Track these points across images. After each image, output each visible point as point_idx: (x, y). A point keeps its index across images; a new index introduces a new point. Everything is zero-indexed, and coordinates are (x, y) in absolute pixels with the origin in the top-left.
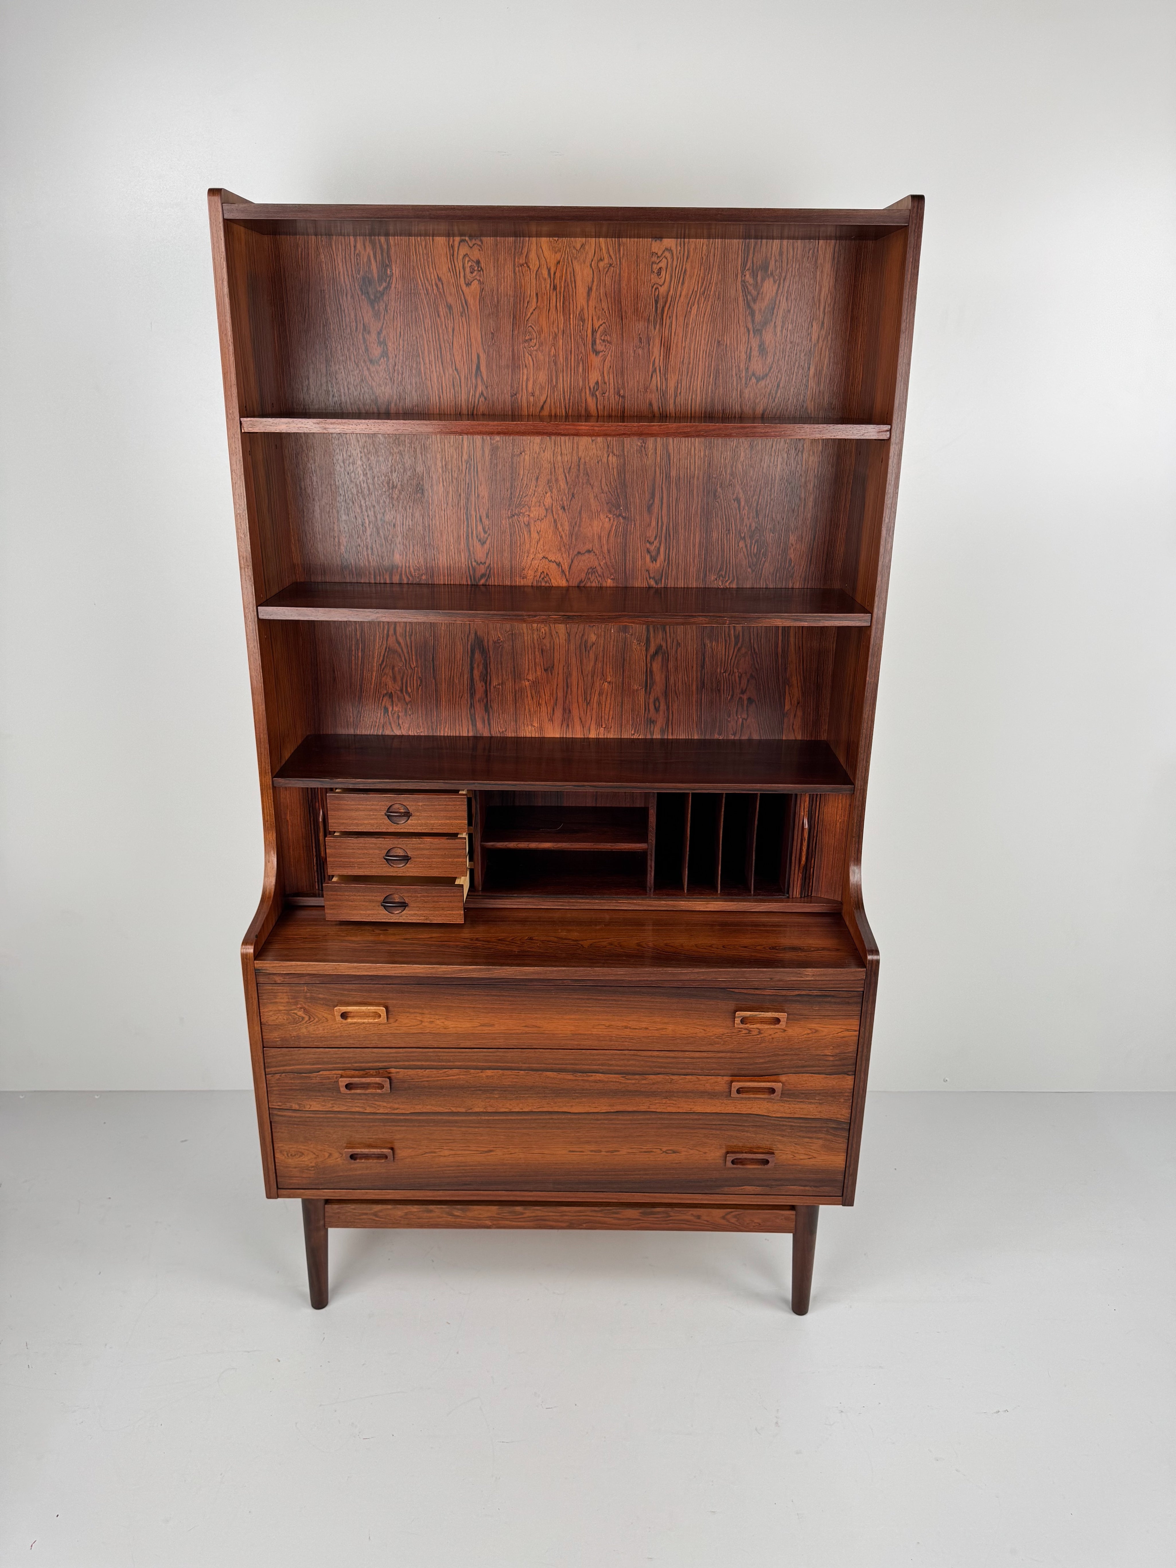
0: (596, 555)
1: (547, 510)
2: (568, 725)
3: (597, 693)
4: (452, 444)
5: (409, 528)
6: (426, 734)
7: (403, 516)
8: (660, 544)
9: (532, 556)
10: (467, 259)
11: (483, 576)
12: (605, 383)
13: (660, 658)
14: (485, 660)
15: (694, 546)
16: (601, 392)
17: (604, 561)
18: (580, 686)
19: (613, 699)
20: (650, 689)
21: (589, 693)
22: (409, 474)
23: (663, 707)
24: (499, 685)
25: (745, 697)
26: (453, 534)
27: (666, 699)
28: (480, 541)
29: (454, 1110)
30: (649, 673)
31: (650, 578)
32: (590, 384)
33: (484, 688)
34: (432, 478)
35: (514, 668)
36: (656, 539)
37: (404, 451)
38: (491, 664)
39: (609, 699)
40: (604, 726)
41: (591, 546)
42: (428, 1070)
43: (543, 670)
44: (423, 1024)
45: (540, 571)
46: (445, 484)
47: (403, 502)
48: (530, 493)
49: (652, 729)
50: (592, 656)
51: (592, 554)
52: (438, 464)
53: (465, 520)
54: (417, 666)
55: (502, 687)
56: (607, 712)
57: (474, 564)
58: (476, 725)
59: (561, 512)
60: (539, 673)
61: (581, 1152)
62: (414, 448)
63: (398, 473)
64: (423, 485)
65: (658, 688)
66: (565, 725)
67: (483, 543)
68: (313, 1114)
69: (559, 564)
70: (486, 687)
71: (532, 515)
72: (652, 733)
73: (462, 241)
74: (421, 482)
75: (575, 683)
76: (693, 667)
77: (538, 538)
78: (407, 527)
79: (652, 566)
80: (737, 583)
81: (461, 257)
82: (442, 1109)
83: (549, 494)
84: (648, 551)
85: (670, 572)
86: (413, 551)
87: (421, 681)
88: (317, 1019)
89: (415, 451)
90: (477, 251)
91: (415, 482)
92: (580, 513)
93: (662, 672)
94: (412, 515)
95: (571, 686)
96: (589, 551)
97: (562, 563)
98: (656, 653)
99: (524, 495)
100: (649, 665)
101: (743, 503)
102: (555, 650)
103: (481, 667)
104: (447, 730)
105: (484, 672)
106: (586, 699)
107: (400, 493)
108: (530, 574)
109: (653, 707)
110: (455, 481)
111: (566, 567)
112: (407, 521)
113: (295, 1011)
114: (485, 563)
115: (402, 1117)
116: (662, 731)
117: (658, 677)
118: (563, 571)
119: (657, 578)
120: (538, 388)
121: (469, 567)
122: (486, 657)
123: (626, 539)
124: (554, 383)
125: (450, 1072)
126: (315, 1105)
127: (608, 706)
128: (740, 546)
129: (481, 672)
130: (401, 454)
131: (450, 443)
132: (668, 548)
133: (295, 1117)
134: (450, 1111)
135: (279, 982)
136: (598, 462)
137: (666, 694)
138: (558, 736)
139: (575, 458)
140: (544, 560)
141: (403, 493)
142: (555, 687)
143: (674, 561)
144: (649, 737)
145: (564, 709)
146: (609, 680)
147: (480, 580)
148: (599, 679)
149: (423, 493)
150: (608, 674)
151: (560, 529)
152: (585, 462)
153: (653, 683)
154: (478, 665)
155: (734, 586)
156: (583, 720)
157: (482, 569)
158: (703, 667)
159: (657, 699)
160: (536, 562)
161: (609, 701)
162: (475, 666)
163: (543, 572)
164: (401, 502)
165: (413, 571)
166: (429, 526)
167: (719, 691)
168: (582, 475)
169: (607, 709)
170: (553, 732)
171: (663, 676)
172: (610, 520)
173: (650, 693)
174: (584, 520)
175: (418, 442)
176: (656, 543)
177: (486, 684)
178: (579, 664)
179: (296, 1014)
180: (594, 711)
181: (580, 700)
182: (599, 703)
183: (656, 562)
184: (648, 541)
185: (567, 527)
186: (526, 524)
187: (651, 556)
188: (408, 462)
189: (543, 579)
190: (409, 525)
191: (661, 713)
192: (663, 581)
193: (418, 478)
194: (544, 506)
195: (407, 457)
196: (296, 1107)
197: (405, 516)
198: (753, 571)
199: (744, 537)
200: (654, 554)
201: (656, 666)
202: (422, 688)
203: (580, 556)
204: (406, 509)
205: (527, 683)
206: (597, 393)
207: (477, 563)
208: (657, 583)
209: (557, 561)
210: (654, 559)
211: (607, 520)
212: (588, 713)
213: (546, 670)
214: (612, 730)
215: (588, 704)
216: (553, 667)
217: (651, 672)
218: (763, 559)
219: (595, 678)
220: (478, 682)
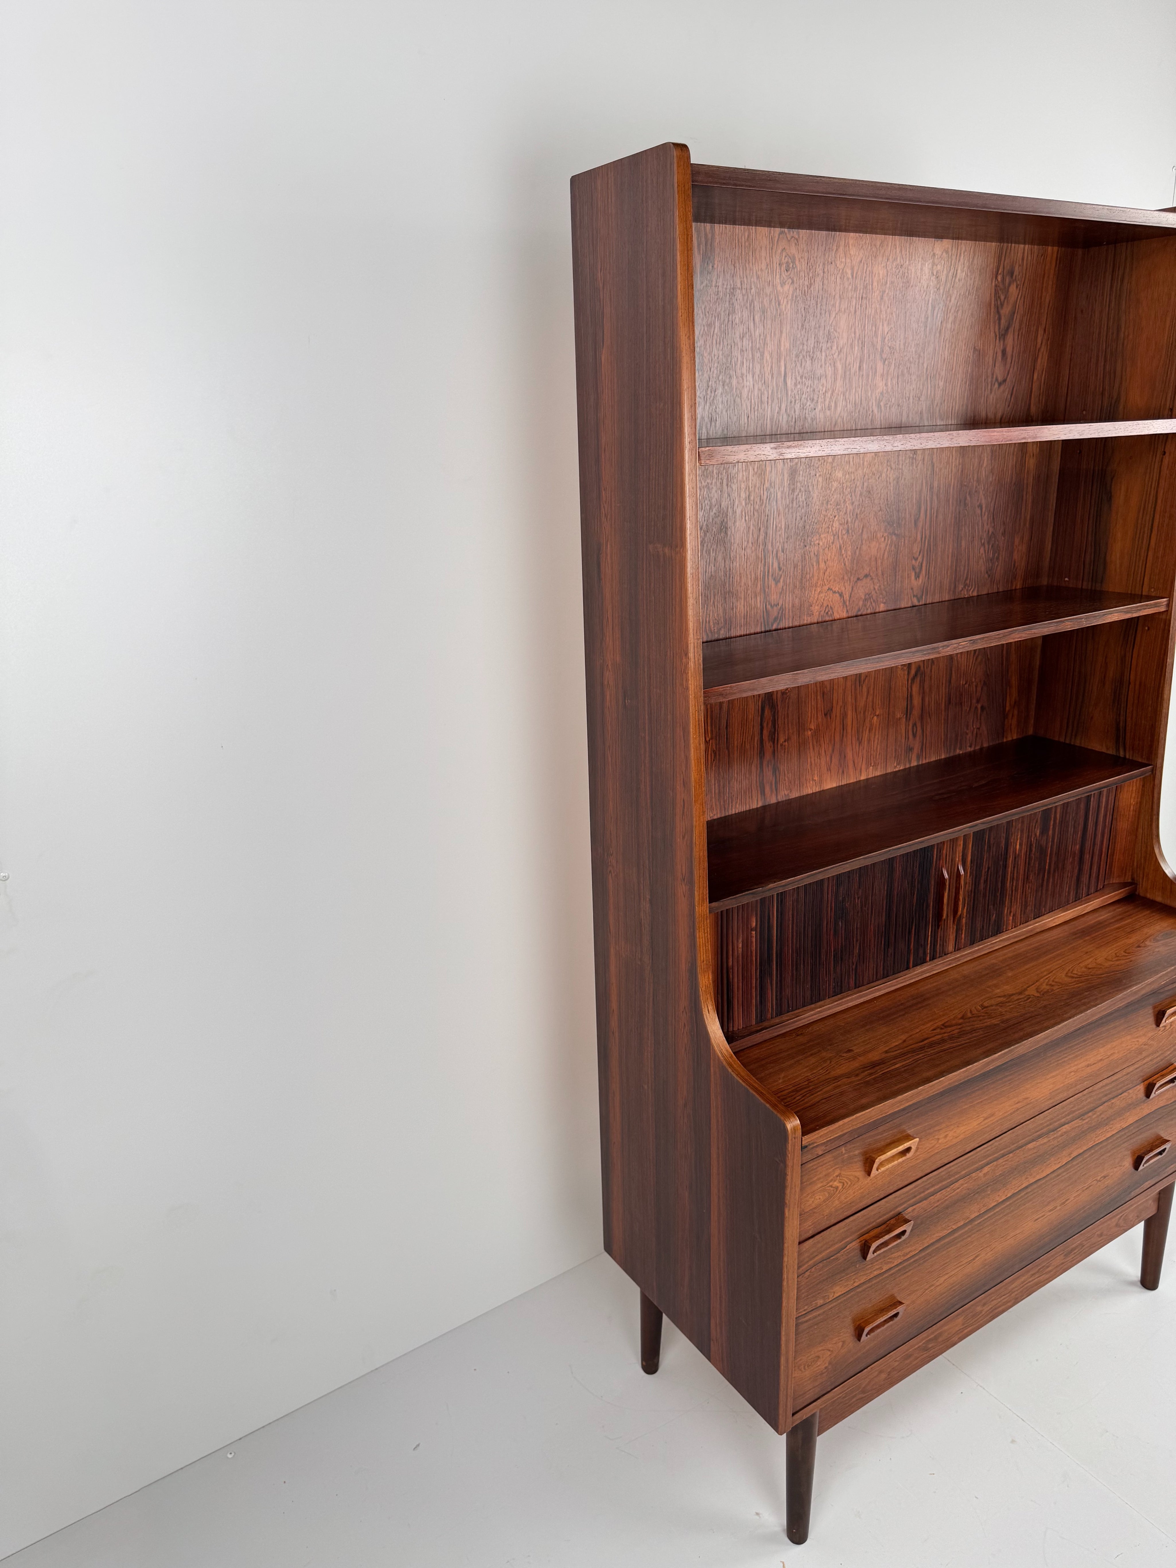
0: (872, 579)
1: (834, 536)
2: (843, 772)
3: (868, 729)
4: (756, 470)
5: (712, 575)
6: (719, 816)
7: (706, 562)
8: (923, 560)
9: (819, 589)
10: (784, 254)
11: (775, 619)
12: (890, 391)
13: (918, 680)
14: (774, 716)
15: (948, 558)
16: (886, 401)
17: (879, 585)
18: (854, 725)
19: (880, 733)
20: (910, 714)
21: (861, 730)
22: (714, 511)
23: (919, 731)
24: (785, 741)
25: (979, 706)
26: (751, 576)
27: (922, 722)
28: (774, 579)
29: (955, 1227)
30: (910, 698)
31: (914, 596)
32: (877, 394)
33: (772, 748)
34: (736, 512)
35: (799, 718)
36: (919, 555)
37: (712, 483)
38: (779, 719)
39: (877, 734)
40: (872, 764)
41: (868, 569)
42: (938, 1194)
43: (823, 715)
44: (940, 1141)
45: (825, 605)
46: (747, 518)
47: (707, 546)
48: (821, 519)
49: (910, 757)
50: (865, 689)
51: (869, 578)
52: (742, 495)
53: (763, 558)
54: (712, 738)
55: (788, 743)
56: (875, 749)
57: (768, 606)
58: (765, 793)
59: (846, 536)
60: (820, 720)
61: (1043, 1216)
62: (721, 479)
63: (704, 510)
64: (727, 522)
65: (916, 712)
66: (840, 772)
67: (777, 582)
68: (835, 1302)
69: (841, 595)
70: (774, 747)
71: (821, 544)
72: (910, 762)
73: (781, 233)
74: (725, 520)
75: (849, 723)
76: (942, 684)
77: (825, 568)
78: (710, 574)
79: (916, 583)
80: (978, 591)
82: (945, 1231)
83: (837, 517)
84: (914, 569)
85: (929, 588)
86: (714, 602)
87: (715, 754)
88: (849, 1183)
89: (722, 483)
90: (793, 245)
91: (718, 520)
92: (862, 535)
93: (919, 694)
94: (715, 560)
95: (846, 725)
96: (866, 576)
97: (844, 593)
98: (916, 674)
99: (816, 522)
100: (910, 689)
101: (984, 509)
102: (835, 691)
103: (770, 724)
104: (738, 806)
105: (773, 730)
106: (858, 739)
107: (705, 535)
108: (816, 609)
109: (912, 733)
110: (756, 513)
111: (847, 597)
112: (710, 567)
113: (831, 1184)
114: (778, 604)
115: (912, 1260)
116: (918, 758)
117: (917, 701)
118: (844, 602)
119: (919, 596)
121: (763, 612)
122: (775, 712)
123: (897, 558)
125: (957, 1185)
126: (838, 1290)
127: (876, 740)
128: (981, 552)
129: (770, 731)
130: (708, 488)
131: (754, 469)
132: (929, 563)
133: (819, 1315)
134: (952, 1230)
135: (820, 1153)
136: (879, 478)
137: (922, 717)
138: (834, 785)
140: (829, 592)
141: (708, 534)
142: (833, 731)
143: (933, 576)
144: (907, 766)
145: (840, 755)
146: (877, 713)
147: (772, 625)
148: (870, 713)
149: (726, 533)
150: (877, 706)
151: (844, 556)
152: (869, 479)
153: (912, 708)
154: (768, 724)
155: (975, 594)
156: (856, 762)
157: (774, 612)
158: (950, 682)
159: (915, 725)
160: (822, 595)
161: (877, 736)
162: (765, 725)
163: (828, 606)
164: (705, 545)
165: (712, 626)
166: (730, 569)
167: (961, 704)
168: (865, 493)
169: (875, 746)
170: (830, 784)
171: (920, 699)
172: (885, 539)
173: (910, 719)
174: (864, 542)
175: (725, 471)
176: (920, 559)
177: (774, 743)
178: (854, 701)
179: (831, 1186)
180: (865, 751)
181: (854, 740)
182: (869, 741)
183: (919, 578)
184: (914, 557)
185: (850, 553)
186: (816, 554)
187: (915, 573)
188: (715, 495)
189: (827, 613)
190: (711, 572)
191: (918, 738)
192: (924, 597)
193: (723, 514)
194: (833, 531)
195: (714, 491)
196: (820, 1302)
197: (708, 561)
198: (989, 576)
199: (984, 543)
200: (917, 570)
201: (915, 689)
202: (716, 763)
203: (859, 583)
204: (709, 553)
205: (810, 733)
207: (771, 606)
208: (919, 601)
209: (840, 591)
210: (917, 576)
211: (883, 539)
212: (860, 754)
213: (826, 715)
214: (879, 767)
215: (860, 743)
216: (832, 710)
217: (911, 696)
218: (997, 563)
219: (867, 713)
220: (767, 743)
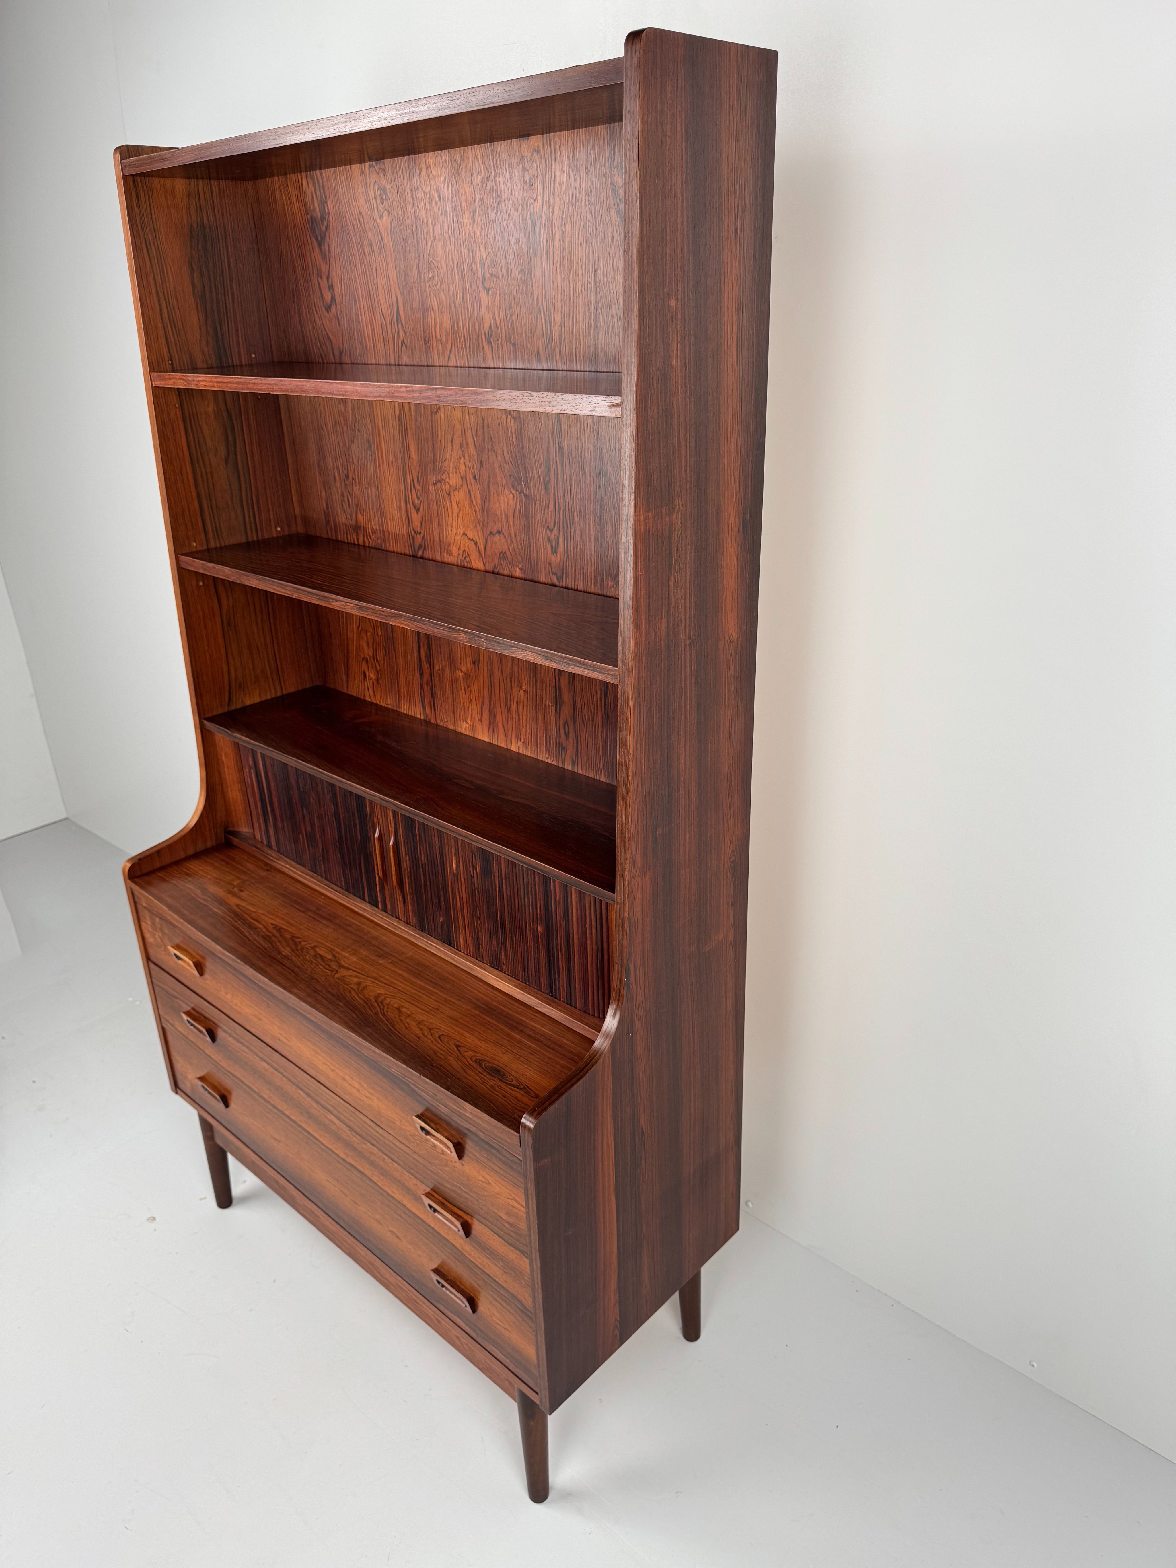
0: (505, 537)
1: (462, 478)
2: (494, 731)
3: (515, 700)
8: (559, 534)
9: (454, 531)
10: (378, 186)
11: (420, 546)
12: (497, 327)
15: (591, 540)
16: (496, 339)
17: (512, 546)
18: (501, 688)
19: (528, 711)
20: (560, 709)
21: (509, 697)
23: (572, 735)
24: (440, 670)
26: (395, 497)
27: (574, 724)
28: (415, 507)
30: (558, 689)
31: (553, 573)
32: (485, 329)
35: (450, 660)
36: (554, 526)
38: (433, 646)
39: (525, 710)
40: (522, 741)
41: (500, 525)
43: (472, 662)
45: (462, 548)
48: (448, 458)
49: (563, 757)
51: (502, 536)
53: (402, 482)
54: (382, 635)
55: (443, 673)
56: (524, 725)
57: (413, 533)
58: (425, 708)
59: (473, 481)
60: (469, 665)
65: (567, 710)
66: (491, 730)
67: (418, 511)
69: (476, 544)
70: (430, 670)
71: (451, 483)
72: (564, 762)
73: (371, 166)
75: (497, 684)
76: (597, 693)
77: (458, 510)
79: (553, 558)
81: (372, 185)
83: (462, 458)
84: (549, 540)
85: (570, 570)
87: (386, 651)
90: (384, 175)
92: (488, 486)
93: (570, 691)
95: (494, 687)
96: (499, 532)
97: (479, 543)
99: (444, 459)
100: (557, 680)
103: (426, 646)
104: (406, 707)
105: (428, 653)
106: (507, 704)
108: (455, 550)
109: (563, 731)
110: (392, 439)
111: (482, 548)
114: (421, 533)
116: (573, 763)
117: (567, 696)
118: (480, 552)
119: (558, 574)
120: (444, 334)
121: (410, 536)
123: (529, 522)
124: (456, 329)
127: (525, 718)
129: (426, 653)
132: (566, 539)
136: (499, 425)
137: (574, 718)
138: (488, 741)
139: (480, 421)
140: (464, 536)
142: (482, 684)
143: (572, 556)
144: (561, 765)
145: (490, 711)
146: (524, 688)
147: (418, 550)
148: (516, 684)
150: (523, 680)
151: (474, 503)
152: (488, 424)
153: (562, 703)
154: (424, 645)
156: (505, 728)
157: (419, 539)
158: (606, 695)
159: (566, 723)
160: (458, 538)
161: (525, 713)
162: (422, 645)
163: (465, 550)
165: (371, 534)
168: (486, 439)
169: (525, 722)
170: (483, 735)
171: (571, 697)
172: (514, 496)
173: (560, 713)
174: (492, 493)
176: (555, 531)
177: (430, 666)
180: (514, 720)
181: (502, 705)
182: (518, 713)
183: (556, 554)
184: (548, 527)
185: (479, 501)
186: (448, 493)
187: (552, 547)
189: (464, 558)
191: (571, 740)
192: (564, 578)
194: (460, 473)
200: (554, 544)
201: (564, 683)
202: (387, 659)
203: (492, 537)
205: (460, 674)
206: (492, 340)
207: (415, 532)
208: (559, 582)
209: (474, 539)
210: (555, 551)
211: (511, 496)
212: (509, 722)
213: (474, 663)
214: (529, 747)
215: (509, 710)
216: (479, 661)
217: (560, 688)
219: (513, 682)
220: (425, 663)
